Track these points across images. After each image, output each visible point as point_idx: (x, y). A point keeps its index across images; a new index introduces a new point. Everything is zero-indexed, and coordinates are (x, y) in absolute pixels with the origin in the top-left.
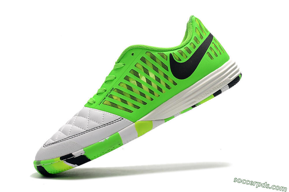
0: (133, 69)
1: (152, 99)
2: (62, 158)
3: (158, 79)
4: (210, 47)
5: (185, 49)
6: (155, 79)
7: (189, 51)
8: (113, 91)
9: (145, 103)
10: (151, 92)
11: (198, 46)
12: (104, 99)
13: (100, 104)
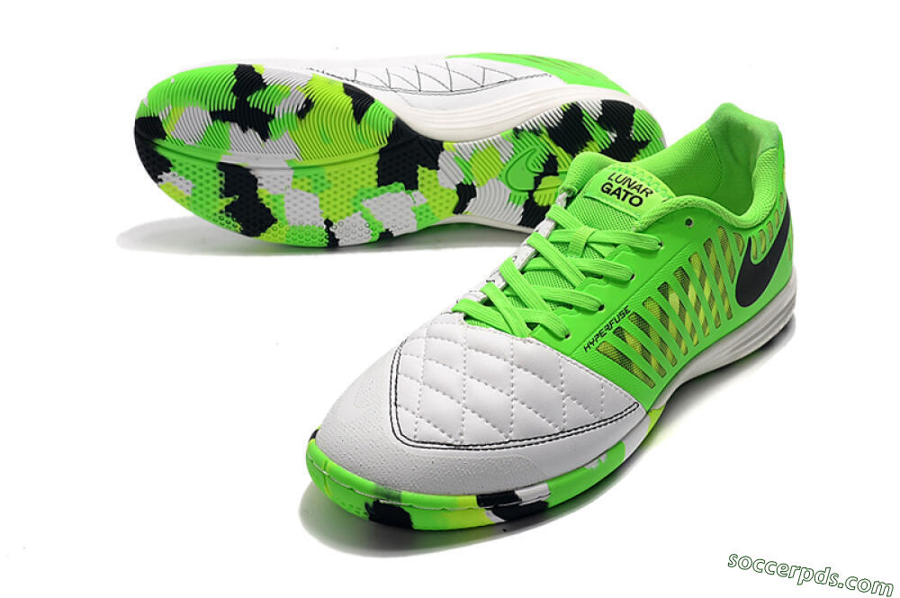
0: (683, 267)
2: (484, 500)
3: (711, 301)
6: (708, 300)
8: (628, 318)
10: (692, 331)
11: (781, 221)
12: (601, 334)
13: (588, 349)
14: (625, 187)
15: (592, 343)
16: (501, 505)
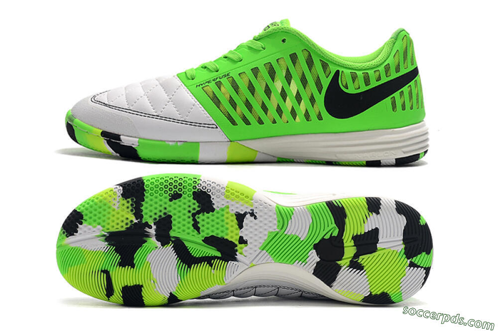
0: (272, 63)
1: (274, 122)
2: (104, 134)
3: (299, 98)
4: (401, 90)
5: (363, 75)
6: (295, 95)
7: (367, 81)
8: (227, 78)
9: (260, 122)
10: (279, 111)
11: (385, 79)
12: (209, 82)
13: (198, 87)
15: (202, 85)
16: (112, 140)
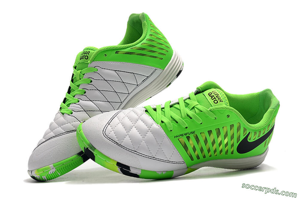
0: (220, 129)
1: (210, 156)
6: (225, 144)
7: (259, 135)
8: (193, 135)
9: (204, 157)
10: (215, 151)
12: (182, 135)
13: (175, 138)
14: (215, 96)
15: (178, 137)
16: (124, 169)
